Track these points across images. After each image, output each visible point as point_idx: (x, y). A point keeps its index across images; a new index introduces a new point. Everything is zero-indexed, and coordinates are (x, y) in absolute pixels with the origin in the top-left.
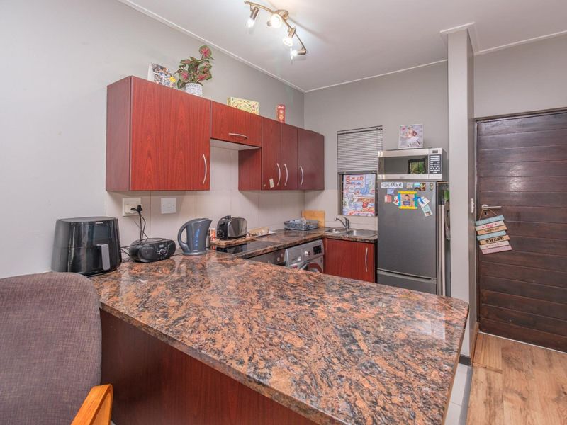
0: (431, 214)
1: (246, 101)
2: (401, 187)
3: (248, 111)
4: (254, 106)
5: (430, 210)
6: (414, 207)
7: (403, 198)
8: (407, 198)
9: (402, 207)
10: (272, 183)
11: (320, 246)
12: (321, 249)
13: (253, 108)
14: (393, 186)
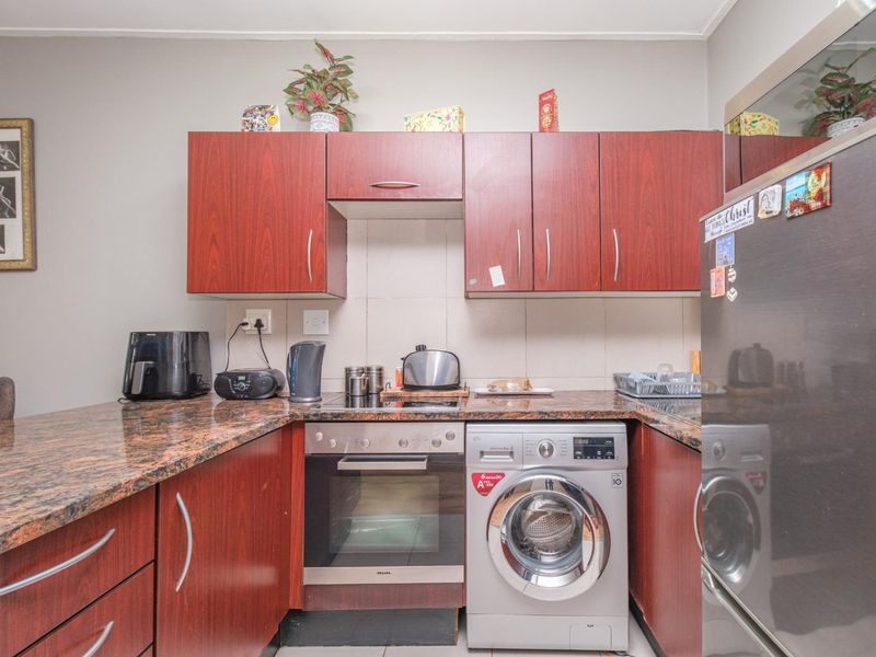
1: (433, 112)
3: (437, 130)
4: (448, 118)
10: (497, 277)
11: (612, 439)
12: (612, 449)
13: (446, 122)
14: (730, 222)
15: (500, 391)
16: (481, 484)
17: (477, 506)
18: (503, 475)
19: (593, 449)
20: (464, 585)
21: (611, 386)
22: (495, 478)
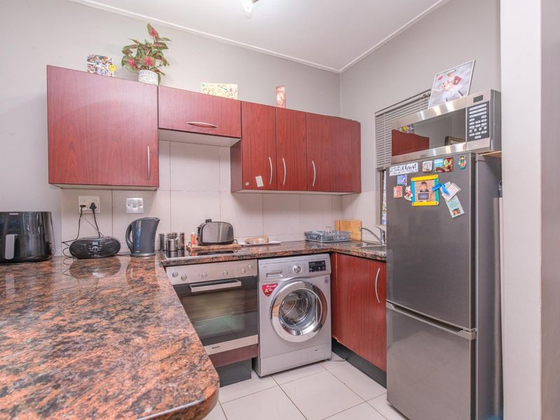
0: (462, 212)
1: (221, 85)
2: (416, 170)
3: (224, 96)
4: (231, 90)
5: (459, 206)
6: (434, 202)
7: (418, 187)
8: (423, 188)
9: (417, 203)
10: (259, 181)
11: (324, 261)
12: (325, 266)
13: (230, 92)
14: (405, 170)
15: (255, 243)
16: (267, 291)
17: (264, 302)
18: (277, 284)
19: (316, 267)
20: (258, 345)
21: (304, 238)
22: (273, 286)
